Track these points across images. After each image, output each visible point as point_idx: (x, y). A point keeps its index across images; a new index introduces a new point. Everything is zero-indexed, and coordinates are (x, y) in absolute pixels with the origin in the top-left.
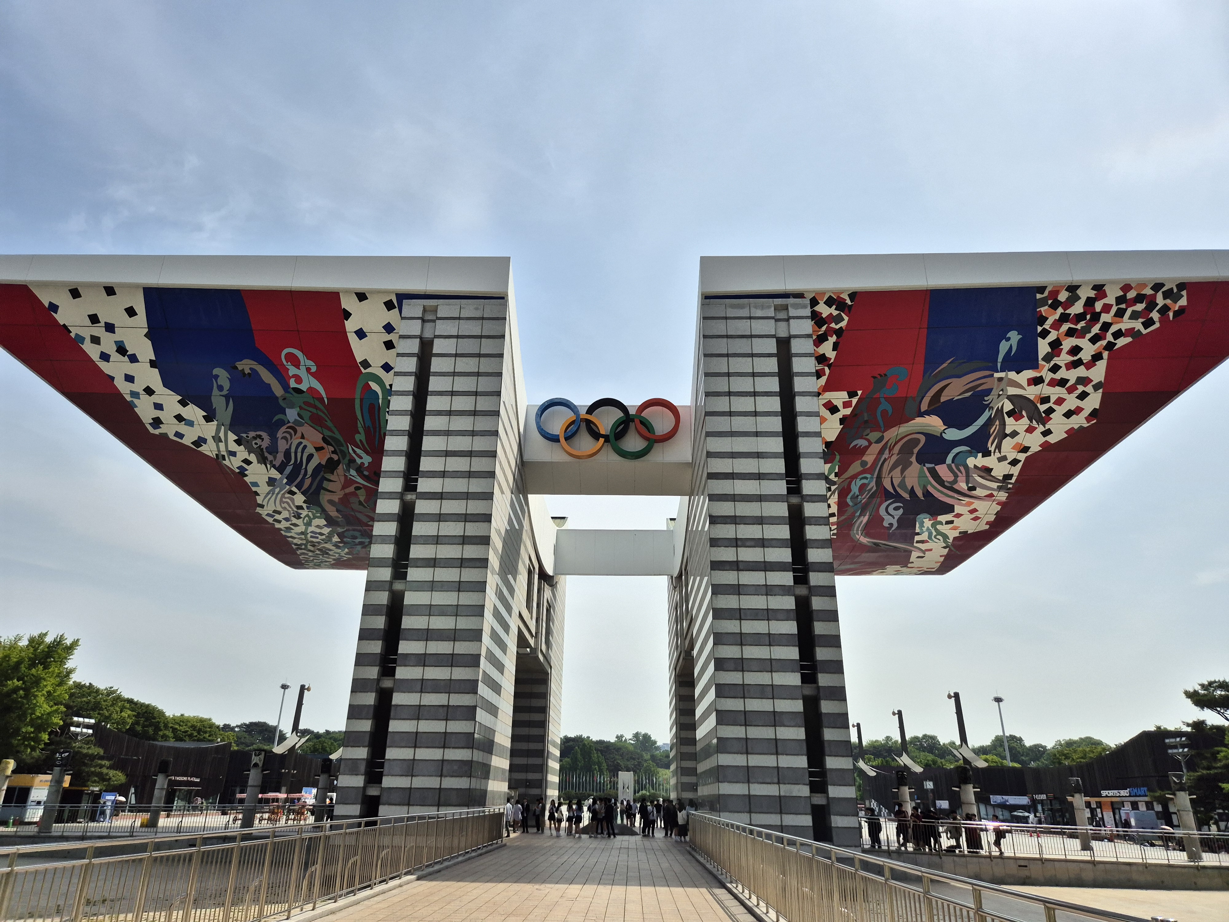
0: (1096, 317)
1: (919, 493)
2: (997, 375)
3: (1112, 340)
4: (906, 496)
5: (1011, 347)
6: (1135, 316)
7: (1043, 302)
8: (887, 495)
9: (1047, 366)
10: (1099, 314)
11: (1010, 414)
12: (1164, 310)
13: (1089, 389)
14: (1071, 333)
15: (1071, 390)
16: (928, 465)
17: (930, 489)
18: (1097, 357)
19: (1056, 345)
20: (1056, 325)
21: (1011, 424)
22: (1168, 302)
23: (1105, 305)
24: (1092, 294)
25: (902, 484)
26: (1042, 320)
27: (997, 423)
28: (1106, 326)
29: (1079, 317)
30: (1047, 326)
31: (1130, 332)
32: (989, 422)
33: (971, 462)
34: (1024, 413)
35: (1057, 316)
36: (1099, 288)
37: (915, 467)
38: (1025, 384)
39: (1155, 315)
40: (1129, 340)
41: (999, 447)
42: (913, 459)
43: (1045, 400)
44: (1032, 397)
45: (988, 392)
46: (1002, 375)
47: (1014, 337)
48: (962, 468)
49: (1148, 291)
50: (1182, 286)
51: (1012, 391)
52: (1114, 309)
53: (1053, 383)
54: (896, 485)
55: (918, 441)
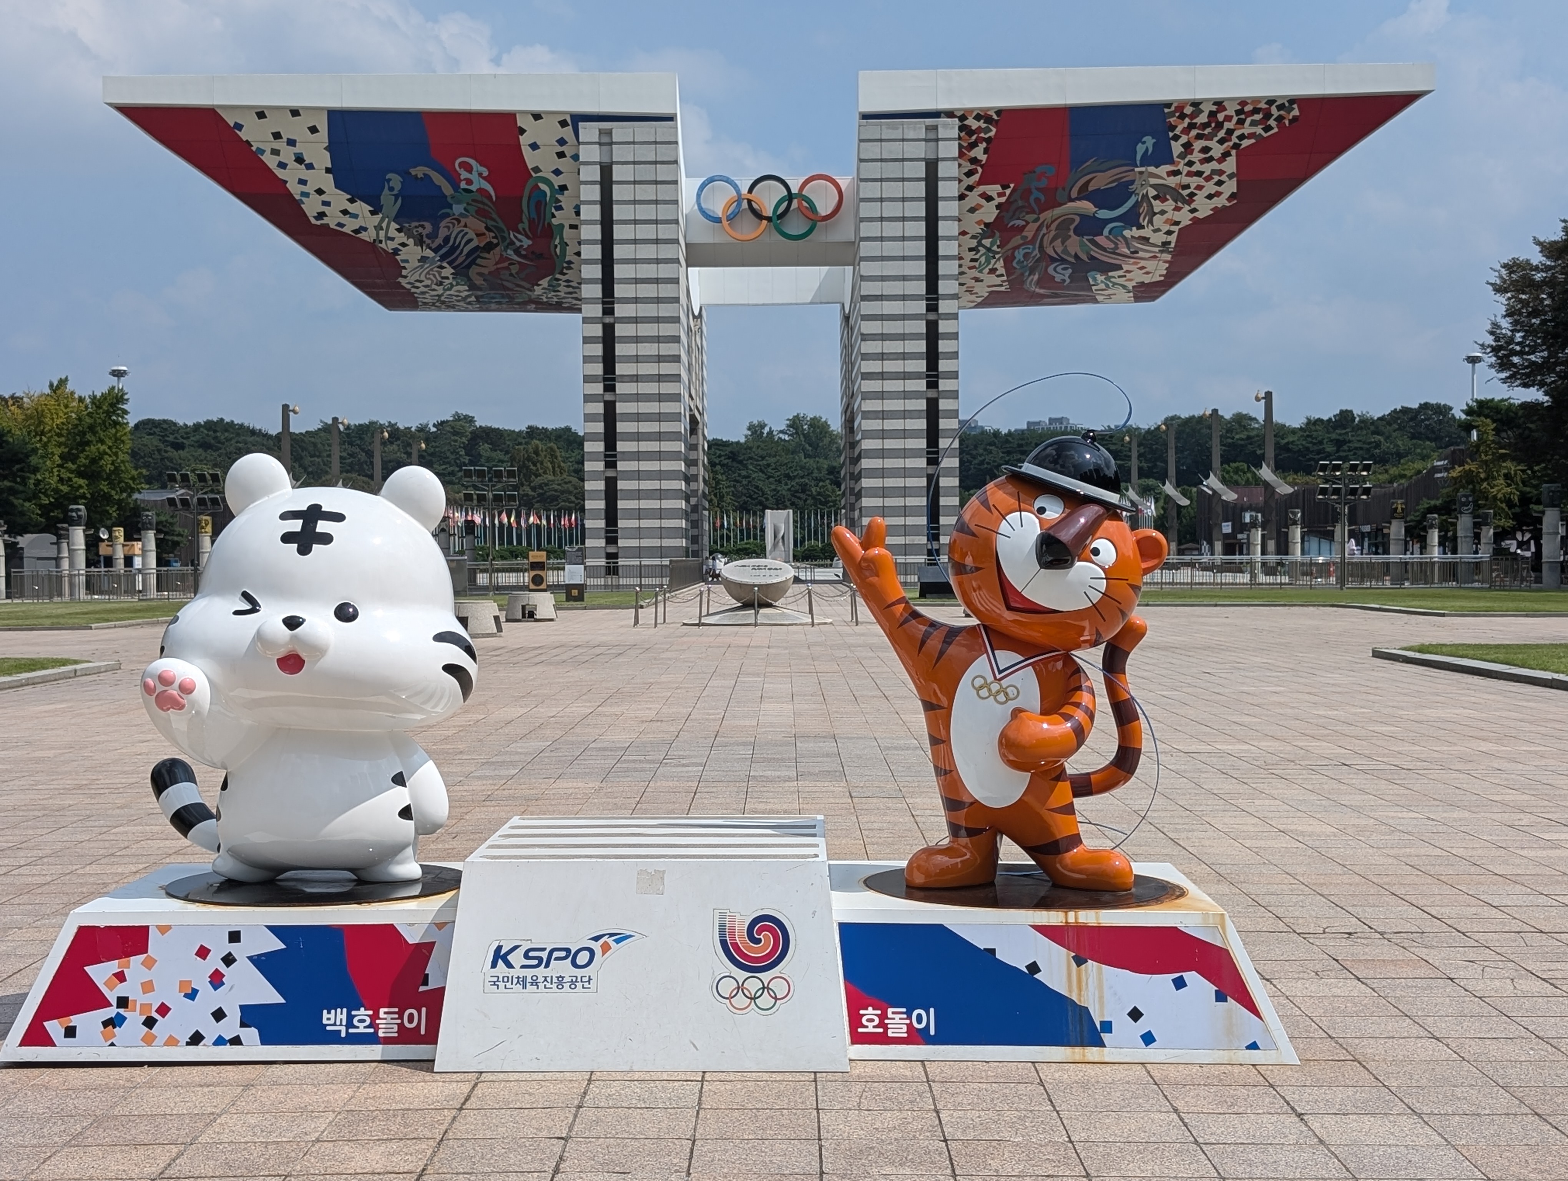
0: (1220, 125)
1: (1084, 257)
2: (1137, 169)
3: (1237, 141)
4: (1073, 260)
5: (1147, 149)
6: (1254, 123)
7: (1172, 115)
8: (1053, 260)
9: (1182, 162)
10: (1222, 123)
11: (1155, 198)
12: (1280, 119)
13: (1224, 178)
14: (1199, 137)
15: (1208, 179)
16: (1086, 237)
17: (1092, 253)
18: (1226, 155)
19: (1188, 146)
20: (1187, 131)
21: (1157, 205)
22: (1282, 112)
23: (1226, 116)
24: (1214, 108)
25: (1065, 251)
26: (1173, 128)
27: (1145, 204)
28: (1230, 132)
29: (1205, 126)
30: (1178, 131)
31: (1251, 136)
32: (1137, 205)
33: (1127, 233)
34: (1168, 197)
35: (1186, 125)
36: (1220, 104)
37: (1074, 239)
38: (1165, 176)
39: (1272, 122)
40: (1253, 141)
41: (1151, 222)
42: (1071, 233)
43: (1187, 187)
44: (1173, 186)
45: (1132, 182)
46: (1143, 169)
47: (1149, 141)
48: (1120, 238)
49: (1263, 105)
50: (1292, 101)
51: (1153, 181)
52: (1235, 119)
53: (1189, 174)
54: (1059, 252)
55: (1073, 220)
